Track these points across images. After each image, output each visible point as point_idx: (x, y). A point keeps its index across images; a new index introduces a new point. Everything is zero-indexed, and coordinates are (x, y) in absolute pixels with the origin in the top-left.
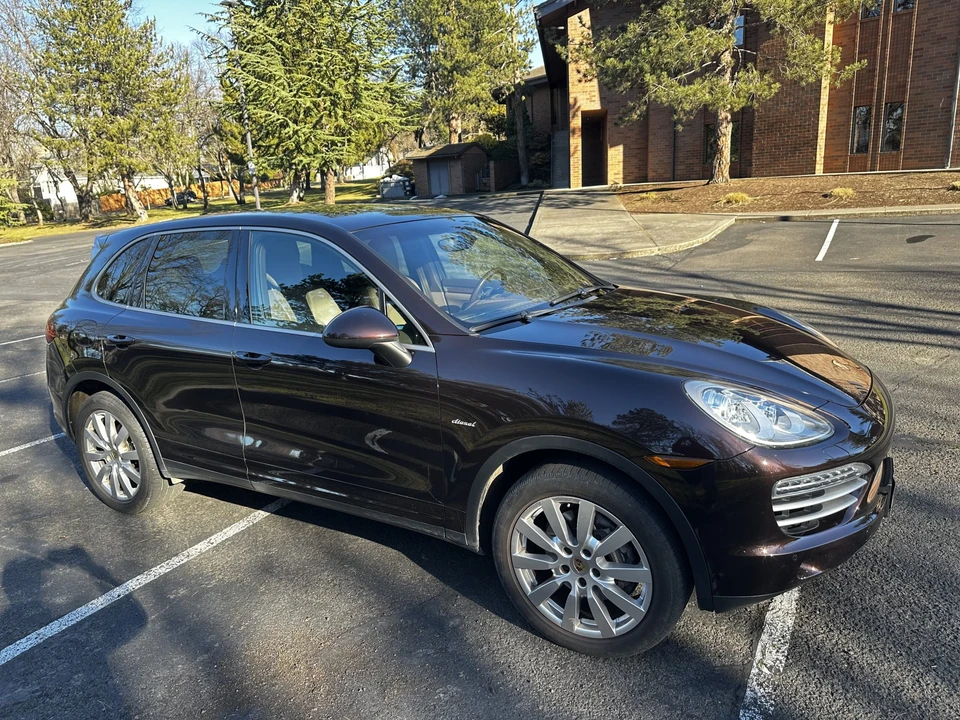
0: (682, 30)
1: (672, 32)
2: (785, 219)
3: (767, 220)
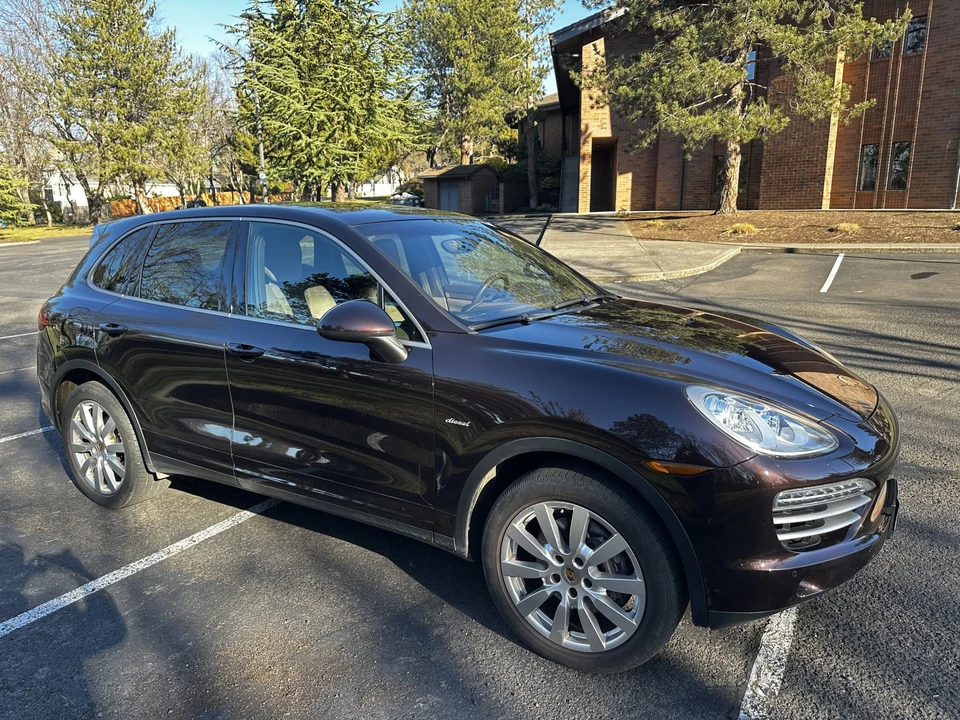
0: (695, 61)
1: (685, 62)
2: (790, 251)
3: (772, 251)
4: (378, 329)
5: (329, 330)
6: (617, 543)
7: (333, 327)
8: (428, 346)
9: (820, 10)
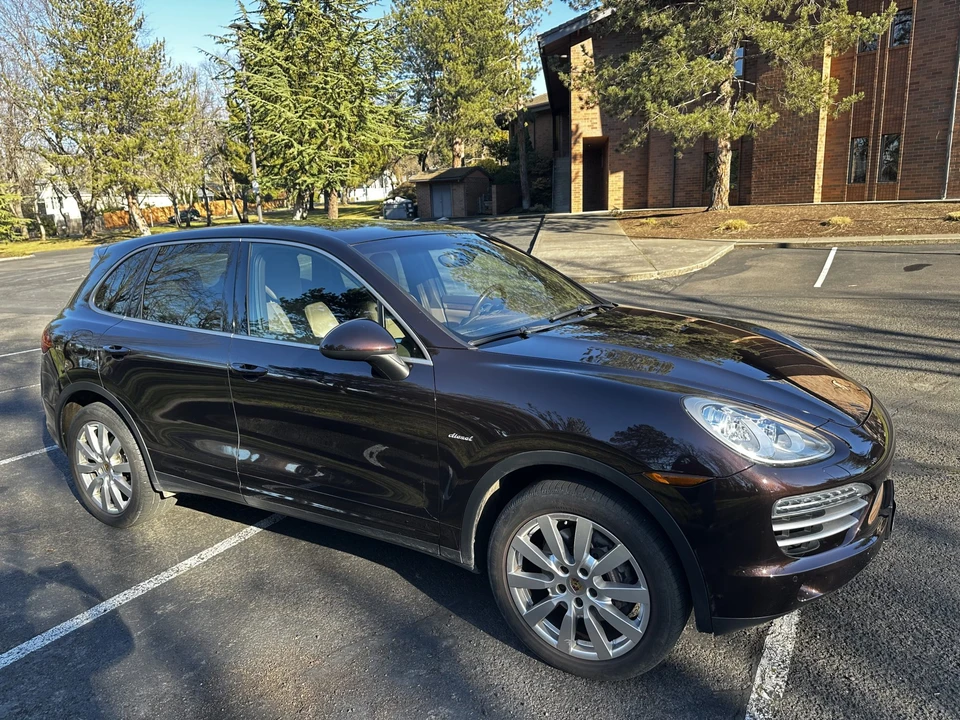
0: (683, 60)
1: (673, 61)
2: (784, 246)
3: (765, 246)
4: (380, 347)
5: (332, 349)
6: (621, 553)
7: (336, 346)
8: (429, 362)
9: (806, 5)
